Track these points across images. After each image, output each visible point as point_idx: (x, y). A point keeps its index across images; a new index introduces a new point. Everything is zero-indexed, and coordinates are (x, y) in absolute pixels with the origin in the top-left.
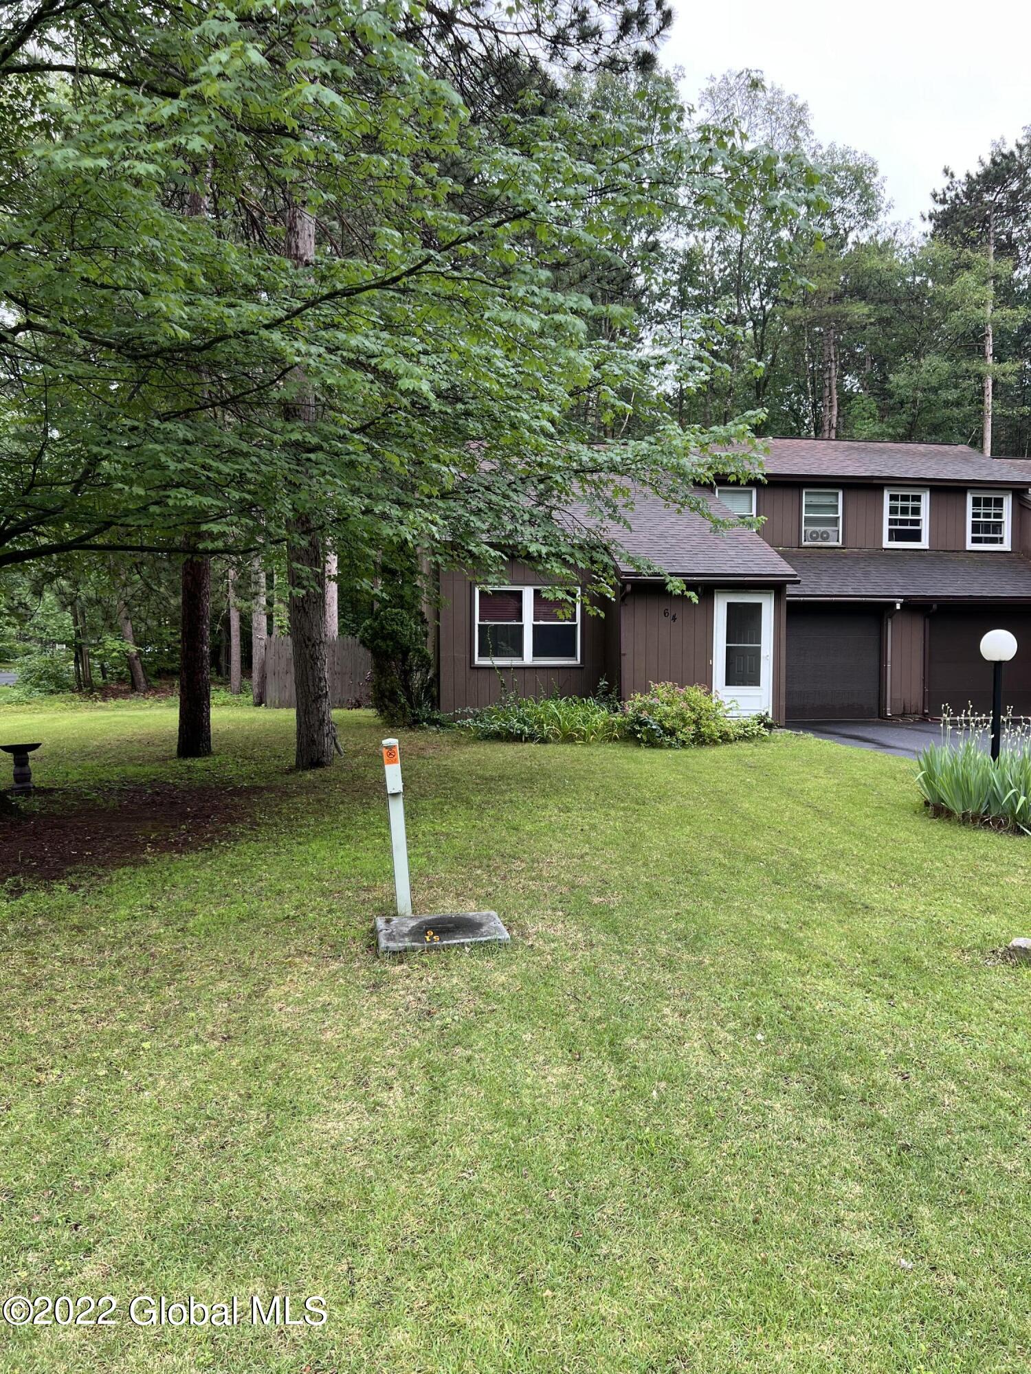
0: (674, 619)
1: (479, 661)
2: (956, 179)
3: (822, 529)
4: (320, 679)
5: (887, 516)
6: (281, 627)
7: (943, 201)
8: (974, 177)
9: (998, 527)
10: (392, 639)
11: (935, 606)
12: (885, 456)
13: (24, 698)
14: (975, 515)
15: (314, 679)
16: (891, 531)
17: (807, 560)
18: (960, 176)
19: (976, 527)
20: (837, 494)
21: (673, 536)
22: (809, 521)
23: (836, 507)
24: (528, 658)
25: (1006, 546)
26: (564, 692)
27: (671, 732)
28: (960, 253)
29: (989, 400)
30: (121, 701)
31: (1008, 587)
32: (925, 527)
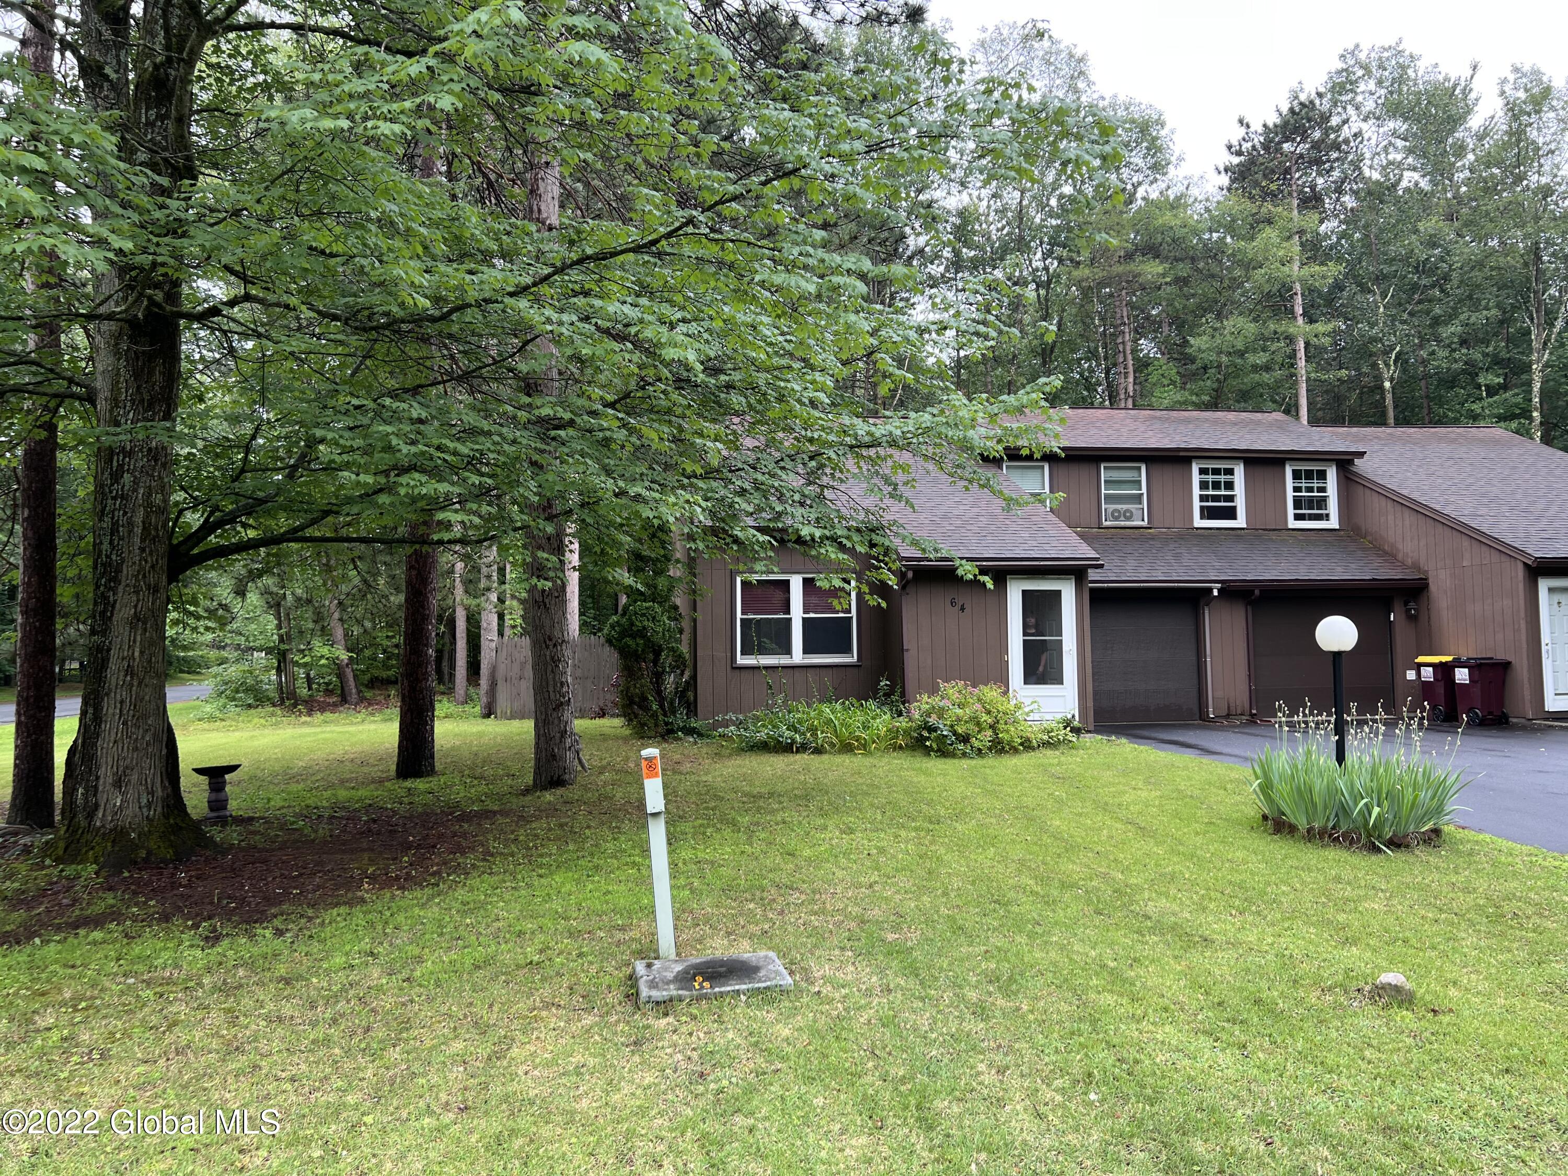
0: (963, 609)
1: (741, 660)
2: (1252, 129)
3: (1125, 507)
4: (562, 684)
5: (1196, 492)
6: (514, 627)
7: (1239, 153)
8: (1272, 127)
9: (1322, 502)
10: (642, 637)
11: (1257, 592)
12: (1191, 426)
13: (218, 714)
14: (1296, 489)
15: (555, 685)
16: (1202, 508)
17: (1110, 541)
18: (1257, 127)
19: (1298, 503)
20: (1139, 469)
21: (958, 517)
22: (1110, 499)
23: (1140, 482)
25: (1333, 523)
26: (839, 694)
27: (965, 739)
28: (1260, 207)
29: (1302, 363)
30: (328, 715)
31: (1339, 569)
32: (1240, 504)
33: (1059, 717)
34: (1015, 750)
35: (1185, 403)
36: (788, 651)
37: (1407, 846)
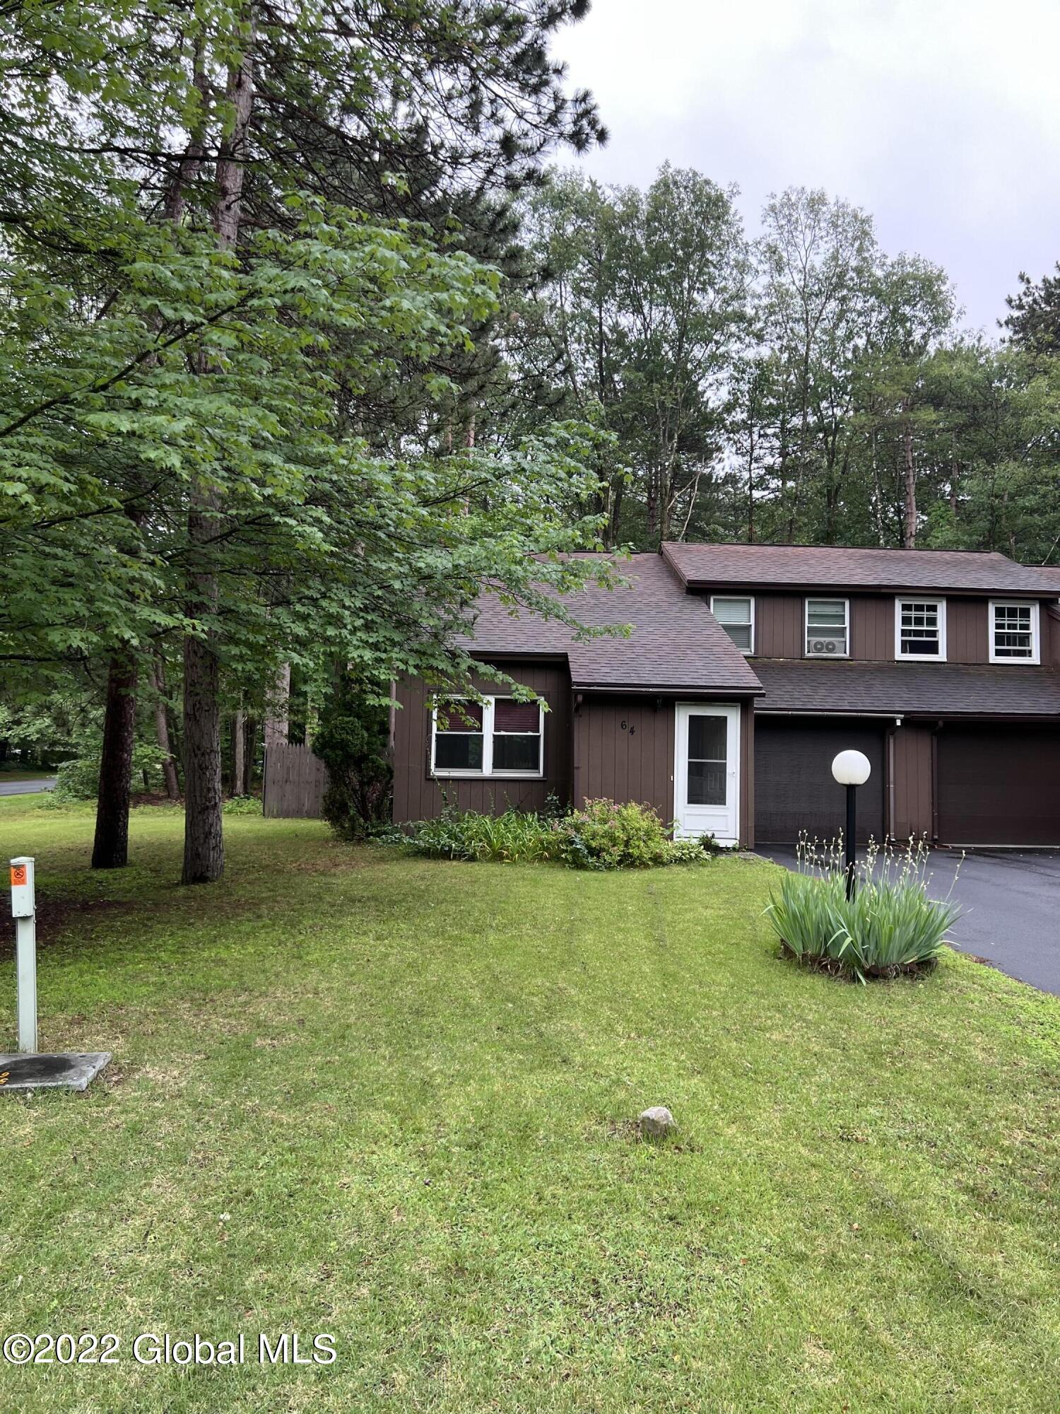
0: (632, 732)
1: (436, 772)
2: (1032, 285)
3: (828, 639)
4: (209, 790)
5: (899, 626)
6: (312, 735)
7: (1020, 307)
8: (1053, 282)
9: (1025, 639)
10: (342, 749)
11: (941, 723)
12: (902, 565)
14: (998, 626)
15: (202, 790)
16: (903, 642)
17: (807, 672)
18: (1037, 281)
19: (999, 639)
20: (843, 604)
21: (643, 646)
22: (812, 631)
23: (843, 616)
24: (487, 770)
25: (1035, 659)
27: (597, 853)
28: (1035, 358)
31: (1027, 704)
32: (942, 639)
33: (699, 834)
34: (647, 866)
35: (957, 542)
36: (479, 765)
37: (885, 977)
